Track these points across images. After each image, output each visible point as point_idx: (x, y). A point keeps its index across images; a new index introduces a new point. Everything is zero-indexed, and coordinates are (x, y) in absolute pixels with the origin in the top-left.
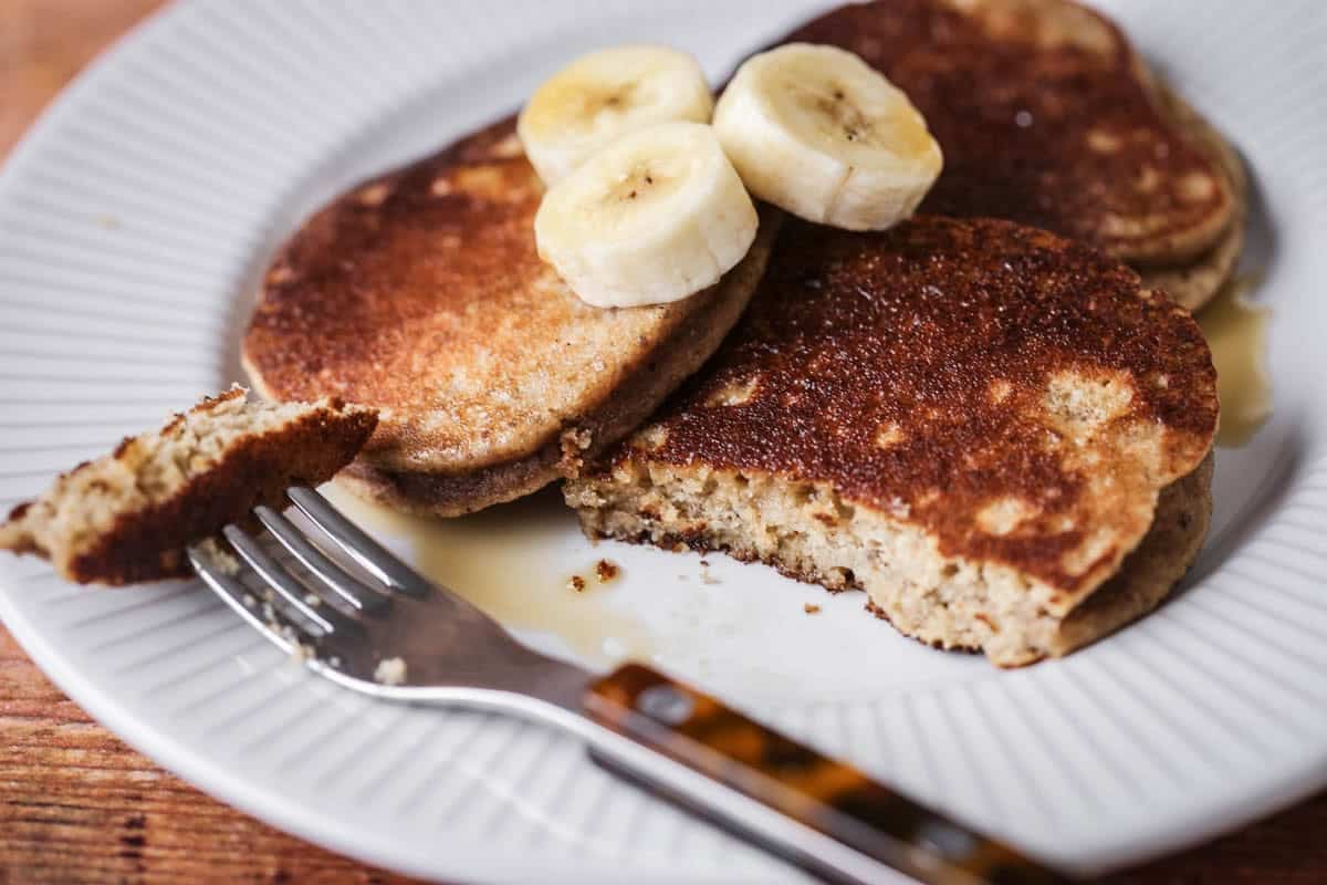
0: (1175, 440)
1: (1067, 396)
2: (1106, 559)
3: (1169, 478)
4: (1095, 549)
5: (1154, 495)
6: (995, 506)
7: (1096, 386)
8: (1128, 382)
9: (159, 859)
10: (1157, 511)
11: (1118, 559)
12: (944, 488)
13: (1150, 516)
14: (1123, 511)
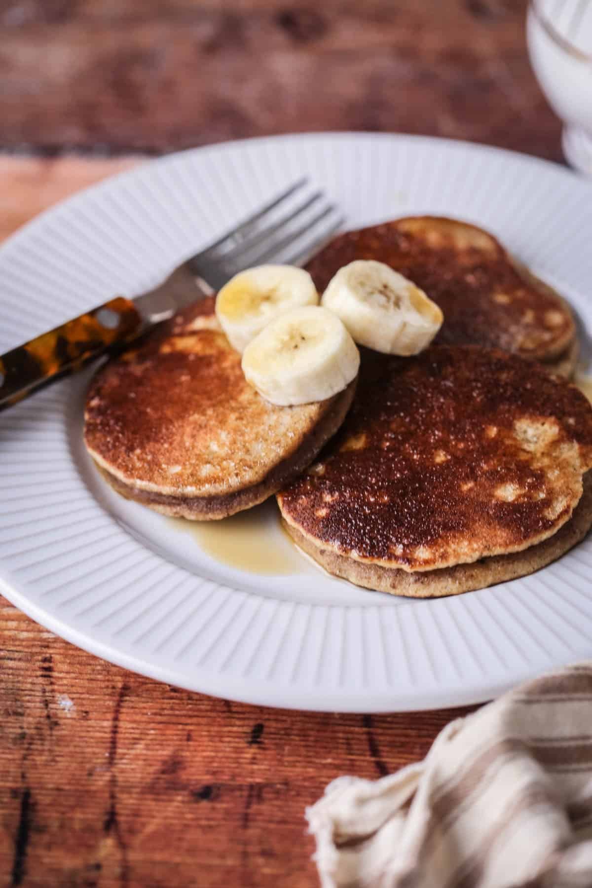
0: (585, 451)
1: (525, 432)
2: (565, 511)
3: (584, 470)
4: (559, 506)
5: (580, 479)
6: (503, 488)
7: (539, 425)
8: (554, 423)
9: (61, 678)
10: (583, 486)
11: (571, 510)
12: (475, 481)
13: (582, 490)
14: (568, 488)
